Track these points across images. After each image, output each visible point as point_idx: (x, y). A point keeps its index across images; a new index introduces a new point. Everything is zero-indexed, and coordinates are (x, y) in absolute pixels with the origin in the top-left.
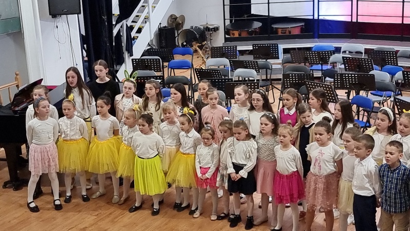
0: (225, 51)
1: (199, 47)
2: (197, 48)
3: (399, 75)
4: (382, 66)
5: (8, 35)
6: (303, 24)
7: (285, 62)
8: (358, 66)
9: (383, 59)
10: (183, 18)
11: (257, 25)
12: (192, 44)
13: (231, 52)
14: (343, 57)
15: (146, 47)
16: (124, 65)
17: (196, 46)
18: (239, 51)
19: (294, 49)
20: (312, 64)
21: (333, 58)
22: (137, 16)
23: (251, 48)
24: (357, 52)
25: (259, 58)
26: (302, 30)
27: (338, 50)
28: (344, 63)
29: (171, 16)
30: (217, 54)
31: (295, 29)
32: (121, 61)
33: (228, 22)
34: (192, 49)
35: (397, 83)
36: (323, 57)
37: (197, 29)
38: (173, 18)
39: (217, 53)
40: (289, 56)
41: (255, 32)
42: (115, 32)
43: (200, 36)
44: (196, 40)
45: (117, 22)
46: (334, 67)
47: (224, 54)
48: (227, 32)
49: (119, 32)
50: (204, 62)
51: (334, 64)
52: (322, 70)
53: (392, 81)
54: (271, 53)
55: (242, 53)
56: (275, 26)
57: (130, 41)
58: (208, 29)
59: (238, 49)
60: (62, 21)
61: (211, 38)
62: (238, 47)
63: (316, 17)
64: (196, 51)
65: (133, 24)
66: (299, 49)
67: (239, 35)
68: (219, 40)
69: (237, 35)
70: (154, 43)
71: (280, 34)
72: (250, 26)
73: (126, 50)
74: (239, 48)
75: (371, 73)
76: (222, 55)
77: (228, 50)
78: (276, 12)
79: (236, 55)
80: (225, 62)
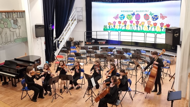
1: (78, 46)
2: (77, 47)
3: (131, 55)
4: (126, 53)
5: (23, 42)
6: (106, 41)
7: (101, 51)
8: (120, 53)
9: (127, 51)
10: (73, 38)
11: (93, 41)
13: (86, 48)
14: (116, 50)
15: (63, 46)
17: (77, 46)
19: (103, 48)
20: (108, 52)
21: (114, 50)
22: (60, 38)
23: (92, 47)
24: (120, 49)
25: (94, 50)
26: (106, 43)
27: (115, 48)
28: (117, 52)
29: (70, 38)
31: (104, 42)
32: (56, 50)
33: (86, 40)
34: (76, 47)
35: (130, 57)
36: (111, 50)
37: (77, 41)
38: (71, 38)
39: (83, 48)
40: (102, 49)
41: (93, 43)
42: (54, 42)
43: (78, 44)
44: (77, 44)
45: (55, 39)
46: (114, 53)
48: (85, 43)
49: (55, 42)
50: (79, 51)
51: (114, 52)
52: (111, 53)
53: (129, 57)
54: (97, 49)
55: (89, 48)
56: (98, 41)
57: (58, 44)
58: (80, 42)
60: (39, 39)
61: (81, 44)
63: (109, 39)
64: (77, 48)
65: (59, 40)
66: (105, 48)
67: (89, 43)
68: (83, 45)
69: (88, 43)
70: (65, 45)
71: (100, 43)
72: (92, 41)
73: (57, 47)
74: (89, 47)
75: (123, 55)
76: (84, 49)
78: (99, 38)
79: (88, 49)
80: (85, 51)
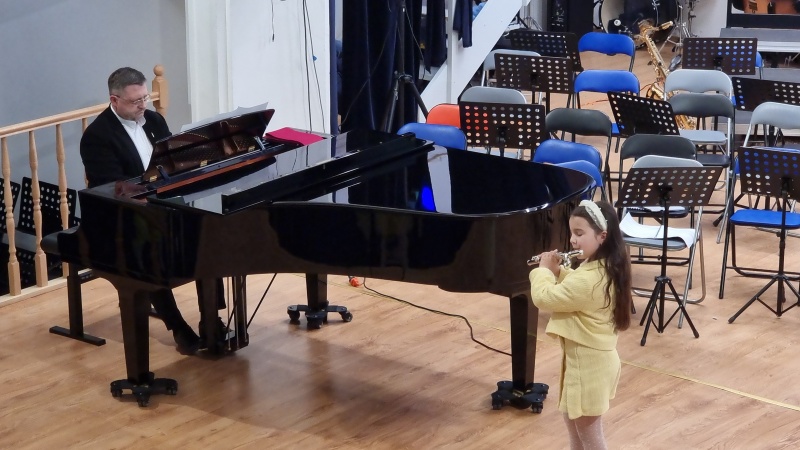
0: (724, 50)
1: (652, 35)
2: (647, 38)
12: (637, 25)
13: (739, 56)
16: (444, 68)
17: (646, 31)
18: (763, 54)
30: (700, 56)
32: (437, 57)
34: (634, 41)
39: (700, 54)
44: (649, 14)
47: (720, 58)
50: (662, 78)
55: (774, 59)
57: (468, 5)
59: (759, 49)
61: (692, 13)
62: (759, 43)
64: (644, 47)
67: (771, 9)
68: (711, 20)
73: (455, 28)
74: (763, 46)
76: (715, 62)
77: (731, 50)
79: (753, 64)
80: (720, 82)
